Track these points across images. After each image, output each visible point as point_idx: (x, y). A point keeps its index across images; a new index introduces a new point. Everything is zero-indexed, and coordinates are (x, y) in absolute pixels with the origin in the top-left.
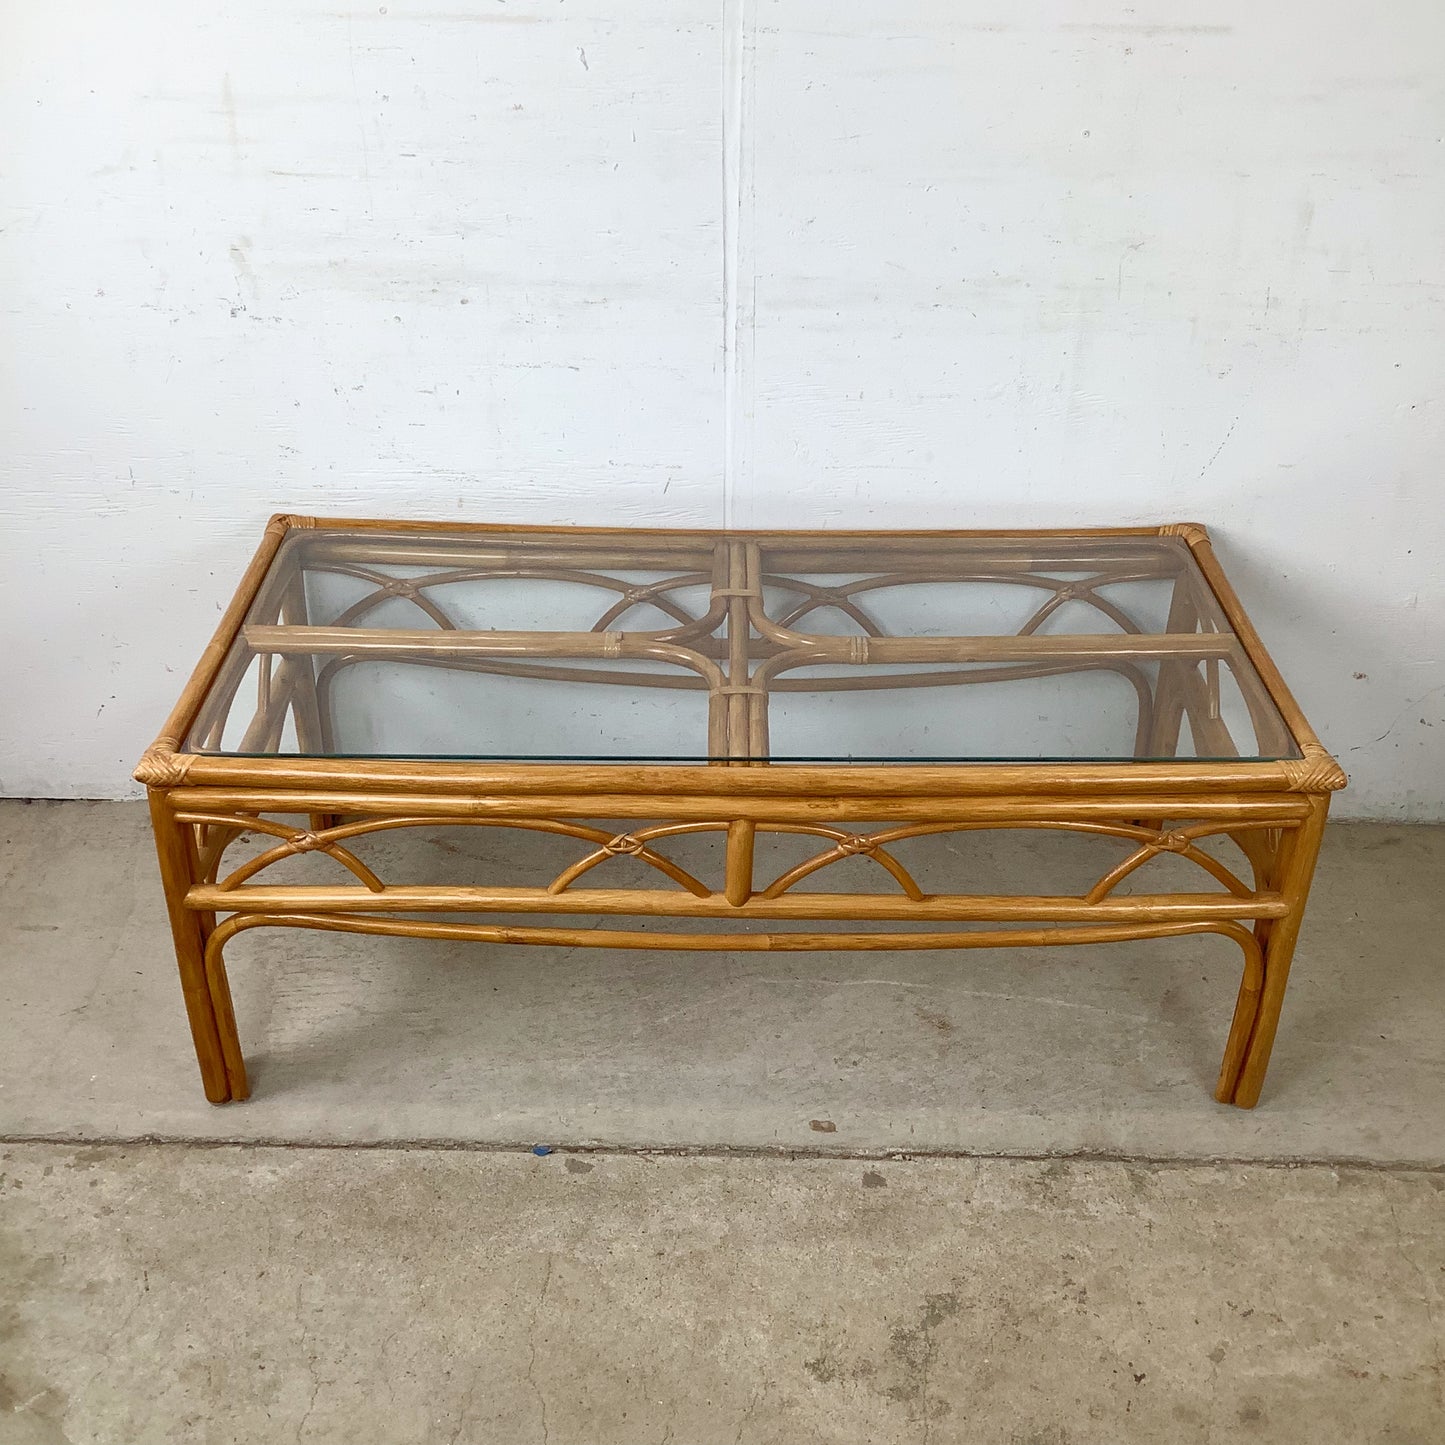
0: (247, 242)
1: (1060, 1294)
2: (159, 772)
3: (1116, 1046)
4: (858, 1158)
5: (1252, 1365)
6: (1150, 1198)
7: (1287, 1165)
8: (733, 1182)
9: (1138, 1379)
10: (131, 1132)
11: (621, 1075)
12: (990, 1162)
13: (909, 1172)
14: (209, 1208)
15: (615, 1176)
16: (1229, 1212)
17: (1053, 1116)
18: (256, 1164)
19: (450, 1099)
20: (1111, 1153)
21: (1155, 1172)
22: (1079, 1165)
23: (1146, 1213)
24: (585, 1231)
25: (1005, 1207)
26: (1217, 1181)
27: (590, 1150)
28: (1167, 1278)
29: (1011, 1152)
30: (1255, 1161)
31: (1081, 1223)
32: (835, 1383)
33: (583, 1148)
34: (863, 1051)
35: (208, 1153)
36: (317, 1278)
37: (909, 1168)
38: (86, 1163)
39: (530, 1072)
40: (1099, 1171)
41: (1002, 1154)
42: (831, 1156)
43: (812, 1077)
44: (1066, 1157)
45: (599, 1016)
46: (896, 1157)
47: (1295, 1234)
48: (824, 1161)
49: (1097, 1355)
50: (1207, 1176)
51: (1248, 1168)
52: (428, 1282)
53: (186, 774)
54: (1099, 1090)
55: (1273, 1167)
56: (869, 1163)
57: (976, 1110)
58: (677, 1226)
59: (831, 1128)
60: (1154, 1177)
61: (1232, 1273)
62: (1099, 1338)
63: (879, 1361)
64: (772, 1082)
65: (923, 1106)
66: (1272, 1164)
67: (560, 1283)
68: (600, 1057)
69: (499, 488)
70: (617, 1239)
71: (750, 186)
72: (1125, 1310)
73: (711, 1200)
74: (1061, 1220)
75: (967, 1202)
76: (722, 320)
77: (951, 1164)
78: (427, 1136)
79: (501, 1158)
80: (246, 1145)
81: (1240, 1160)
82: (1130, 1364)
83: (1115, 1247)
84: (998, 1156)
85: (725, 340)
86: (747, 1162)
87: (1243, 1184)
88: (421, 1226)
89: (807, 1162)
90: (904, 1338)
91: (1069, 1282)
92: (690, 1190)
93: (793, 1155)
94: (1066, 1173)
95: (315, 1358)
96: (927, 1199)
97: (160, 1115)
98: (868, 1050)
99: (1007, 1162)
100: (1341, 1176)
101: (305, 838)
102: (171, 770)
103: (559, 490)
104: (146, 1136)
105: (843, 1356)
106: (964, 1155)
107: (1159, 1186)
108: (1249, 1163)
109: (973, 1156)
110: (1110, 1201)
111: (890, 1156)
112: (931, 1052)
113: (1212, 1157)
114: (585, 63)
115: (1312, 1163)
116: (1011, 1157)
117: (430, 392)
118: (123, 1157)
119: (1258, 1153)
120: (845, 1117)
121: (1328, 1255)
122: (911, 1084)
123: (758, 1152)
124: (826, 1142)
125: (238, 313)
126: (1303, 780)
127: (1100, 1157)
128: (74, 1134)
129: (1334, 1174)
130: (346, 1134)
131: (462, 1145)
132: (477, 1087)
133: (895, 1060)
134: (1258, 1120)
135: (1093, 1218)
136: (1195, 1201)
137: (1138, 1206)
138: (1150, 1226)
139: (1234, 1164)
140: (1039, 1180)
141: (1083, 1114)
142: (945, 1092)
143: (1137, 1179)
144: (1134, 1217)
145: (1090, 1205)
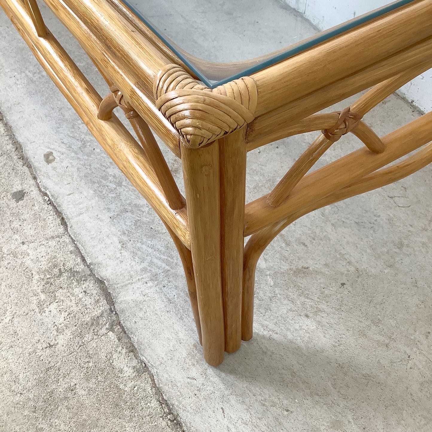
4: (36, 182)
6: (81, 336)
7: (169, 414)
13: (36, 208)
21: (111, 329)
22: (90, 285)
23: (62, 340)
26: (121, 371)
29: (80, 246)
30: (158, 388)
31: (34, 306)
37: (40, 206)
41: (77, 243)
44: (93, 275)
46: (45, 197)
48: (24, 170)
51: (148, 387)
55: (161, 404)
56: (33, 188)
59: (50, 161)
60: (104, 331)
65: (95, 190)
66: (163, 402)
75: (23, 243)
77: (54, 223)
81: (153, 378)
83: (20, 333)
87: (127, 389)
89: (19, 164)
93: (22, 156)
94: (79, 281)
96: (16, 224)
106: (66, 226)
107: (95, 337)
109: (67, 231)
110: (64, 315)
111: (45, 194)
116: (78, 248)
124: (36, 164)
134: (204, 374)
135: (42, 311)
136: (91, 364)
137: (68, 332)
138: (51, 346)
139: (145, 375)
140: (62, 270)
141: (139, 268)
142: (114, 195)
143: (95, 321)
144: (56, 333)
145: (54, 306)
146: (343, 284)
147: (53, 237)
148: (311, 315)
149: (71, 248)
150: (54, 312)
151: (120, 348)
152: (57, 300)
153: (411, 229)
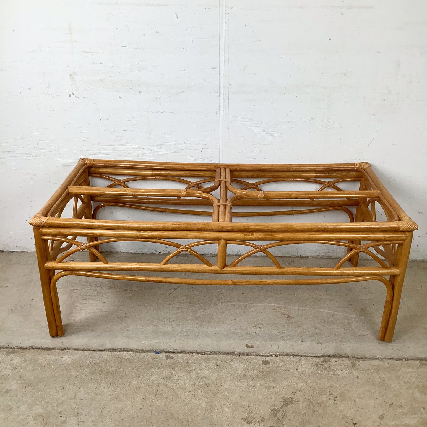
0: (75, 74)
1: (328, 398)
2: (37, 222)
3: (345, 324)
4: (261, 356)
5: (393, 420)
6: (357, 369)
7: (403, 360)
8: (220, 363)
9: (355, 424)
10: (25, 345)
11: (184, 330)
12: (304, 358)
13: (278, 360)
14: (48, 368)
15: (181, 360)
16: (384, 373)
17: (325, 344)
18: (64, 355)
19: (128, 337)
20: (344, 356)
21: (359, 361)
22: (334, 359)
23: (356, 374)
24: (170, 376)
25: (309, 371)
26: (379, 364)
27: (173, 353)
28: (363, 394)
30: (392, 358)
31: (335, 376)
32: (253, 424)
33: (171, 352)
34: (263, 324)
35: (49, 352)
36: (81, 389)
37: (278, 359)
38: (10, 354)
39: (155, 329)
40: (340, 361)
41: (308, 355)
42: (252, 355)
43: (246, 332)
44: (329, 356)
45: (178, 313)
46: (273, 356)
47: (406, 381)
48: (249, 357)
49: (341, 417)
50: (376, 363)
51: (389, 360)
52: (118, 391)
53: (45, 222)
54: (340, 337)
56: (265, 358)
57: (300, 342)
58: (201, 375)
59: (252, 347)
60: (359, 363)
61: (385, 392)
62: (341, 412)
63: (267, 418)
64: (233, 333)
65: (282, 340)
66: (397, 359)
67: (161, 392)
68: (178, 325)
69: (150, 151)
70: (181, 379)
71: (227, 56)
72: (349, 403)
73: (212, 368)
74: (328, 376)
75: (297, 370)
76: (219, 98)
77: (291, 358)
78: (120, 348)
79: (144, 355)
80: (62, 350)
81: (387, 358)
82: (352, 420)
83: (346, 384)
84: (307, 356)
85: (220, 104)
86: (224, 357)
87: (388, 365)
88: (116, 374)
89: (244, 357)
90: (276, 410)
91: (331, 394)
92: (206, 365)
93: (239, 355)
94: (329, 361)
95: (79, 414)
96: (283, 369)
97: (35, 340)
98: (264, 324)
99: (310, 358)
100: (420, 363)
101: (83, 245)
102: (41, 221)
103: (169, 152)
104: (30, 346)
105: (255, 416)
106: (296, 355)
107: (360, 366)
108: (390, 359)
109: (299, 356)
110: (344, 370)
111: (271, 355)
112: (285, 325)
113: (377, 357)
114: (178, 18)
115: (411, 359)
116: (311, 356)
117: (129, 120)
118: (22, 353)
119: (393, 356)
120: (257, 343)
121: (417, 387)
122: (278, 334)
123: (228, 354)
124: (250, 351)
125: (72, 95)
126: (404, 227)
127: (340, 357)
128: (7, 346)
129: (418, 363)
130: (94, 347)
131: (131, 351)
132: (137, 333)
134: (392, 346)
135: (338, 375)
136: (372, 370)
137: (354, 371)
138: (358, 378)
139: (384, 360)
140: (320, 364)
141: (335, 343)
142: (289, 336)
143: (353, 363)
144: (352, 375)
145: (337, 371)
147: (300, 361)
150: (341, 372)
151: (369, 362)
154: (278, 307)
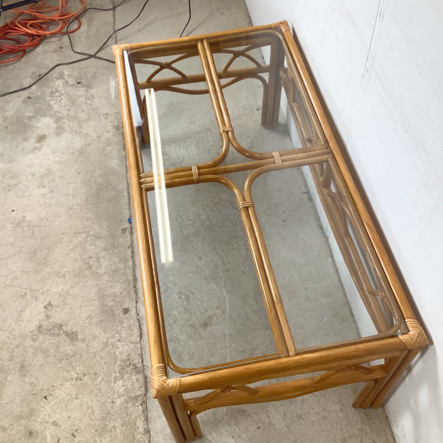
1: (79, 372)
4: (136, 305)
5: (51, 435)
6: (127, 403)
8: (121, 271)
9: (45, 397)
12: (139, 347)
13: (131, 321)
15: (121, 241)
16: (122, 432)
18: (119, 160)
21: (141, 405)
22: (141, 377)
23: (118, 401)
24: (98, 238)
26: (138, 428)
27: (131, 232)
28: (88, 408)
29: (143, 353)
31: (112, 379)
32: (44, 310)
33: (132, 230)
34: (187, 299)
37: (133, 321)
38: (115, 127)
40: (139, 384)
41: (143, 351)
44: (144, 372)
45: (190, 220)
48: (133, 295)
49: (55, 385)
50: (140, 424)
51: (146, 440)
56: (134, 309)
58: (102, 260)
60: (138, 404)
62: (61, 385)
63: (51, 321)
67: (78, 236)
70: (96, 246)
72: (74, 393)
73: (113, 267)
75: (119, 341)
77: (137, 334)
79: (126, 212)
81: (150, 438)
82: (51, 395)
83: (102, 390)
84: (141, 349)
86: (130, 274)
87: (138, 438)
89: (132, 291)
90: (60, 327)
91: (85, 375)
92: (117, 261)
93: (135, 287)
94: (136, 373)
95: (52, 192)
96: (119, 328)
98: (188, 301)
105: (55, 311)
106: (141, 338)
107: (133, 406)
109: (140, 341)
110: (124, 388)
111: (138, 315)
112: (190, 322)
116: (142, 354)
122: (172, 317)
133: (184, 310)
135: (115, 382)
136: (127, 419)
137: (122, 398)
138: (113, 402)
139: (147, 435)
140: (131, 363)
142: (170, 328)
143: (136, 398)
144: (117, 397)
145: (121, 382)
146: (259, 427)
147: (133, 343)
148: (235, 437)
149: (139, 352)
150: (120, 385)
151: (142, 416)
152: (123, 379)
153: (311, 410)
154: (224, 312)
